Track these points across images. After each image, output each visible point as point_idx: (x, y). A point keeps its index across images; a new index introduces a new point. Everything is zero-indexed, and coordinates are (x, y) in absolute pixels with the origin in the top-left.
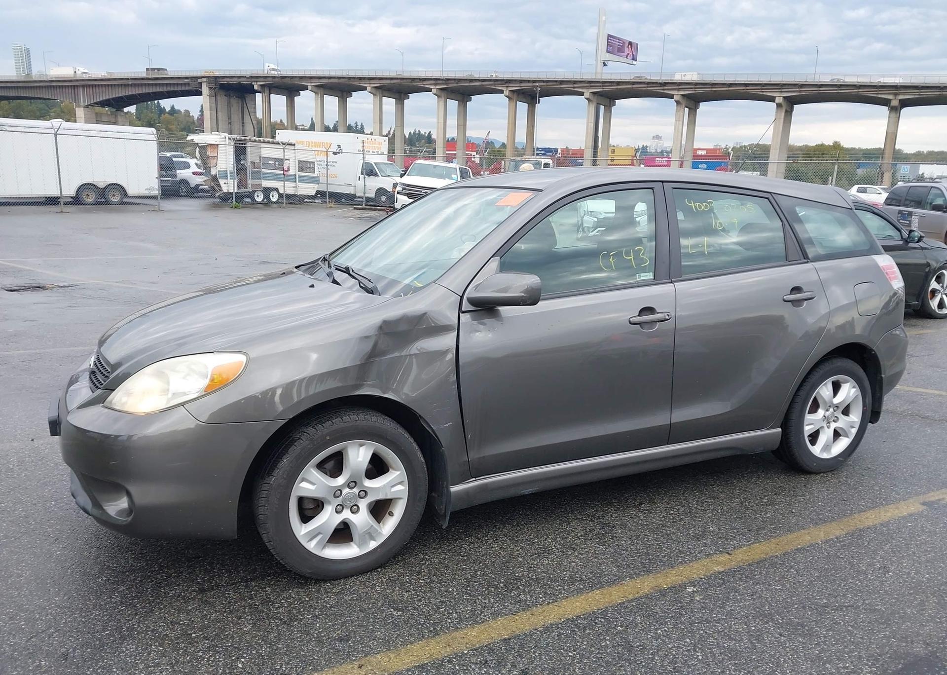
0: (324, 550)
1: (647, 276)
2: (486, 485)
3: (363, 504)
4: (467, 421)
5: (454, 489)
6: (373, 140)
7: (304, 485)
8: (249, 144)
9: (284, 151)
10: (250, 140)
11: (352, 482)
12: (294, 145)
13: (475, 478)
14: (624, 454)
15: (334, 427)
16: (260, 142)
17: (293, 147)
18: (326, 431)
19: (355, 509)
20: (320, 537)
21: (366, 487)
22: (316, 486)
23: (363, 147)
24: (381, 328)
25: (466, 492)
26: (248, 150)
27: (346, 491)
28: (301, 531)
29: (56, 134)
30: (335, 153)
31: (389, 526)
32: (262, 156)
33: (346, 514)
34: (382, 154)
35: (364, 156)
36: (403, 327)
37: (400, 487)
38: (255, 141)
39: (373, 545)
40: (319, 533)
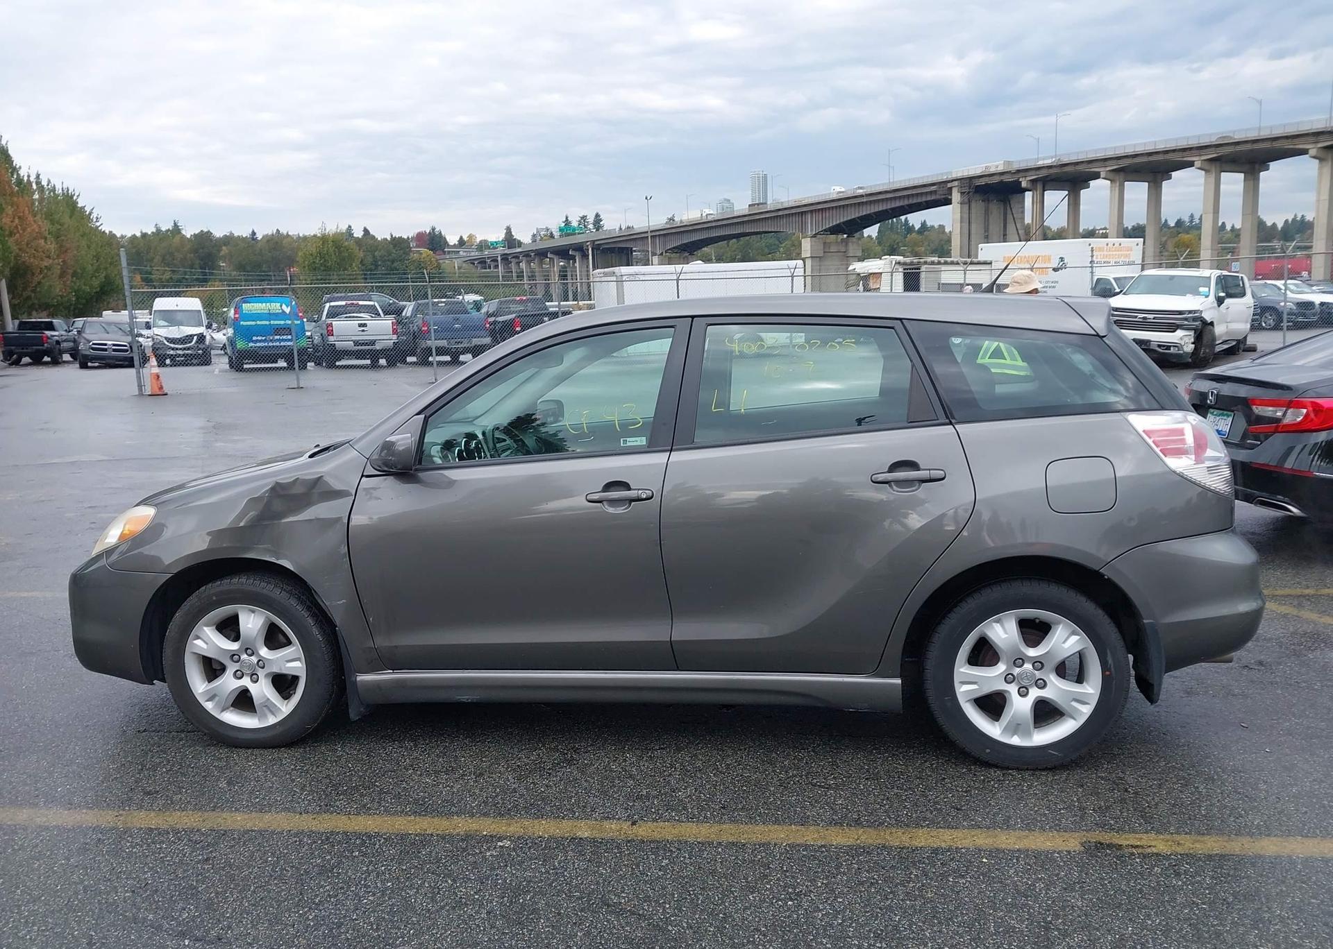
0: (223, 713)
1: (637, 441)
2: (405, 680)
3: (263, 675)
4: (364, 601)
5: (362, 678)
6: (1117, 245)
7: (198, 642)
8: (923, 268)
9: (965, 273)
10: (926, 263)
11: (250, 649)
12: (991, 263)
13: (393, 670)
15: (221, 588)
16: (939, 263)
17: (987, 267)
18: (212, 591)
19: (254, 678)
20: (217, 698)
21: (264, 657)
22: (208, 646)
23: (1092, 256)
24: (273, 490)
25: (378, 685)
26: (923, 275)
27: (244, 657)
28: (200, 689)
29: (678, 280)
30: (1055, 270)
31: (291, 703)
32: (942, 282)
33: (246, 682)
34: (1132, 263)
35: (1092, 270)
36: (298, 490)
37: (297, 664)
38: (933, 263)
40: (216, 695)
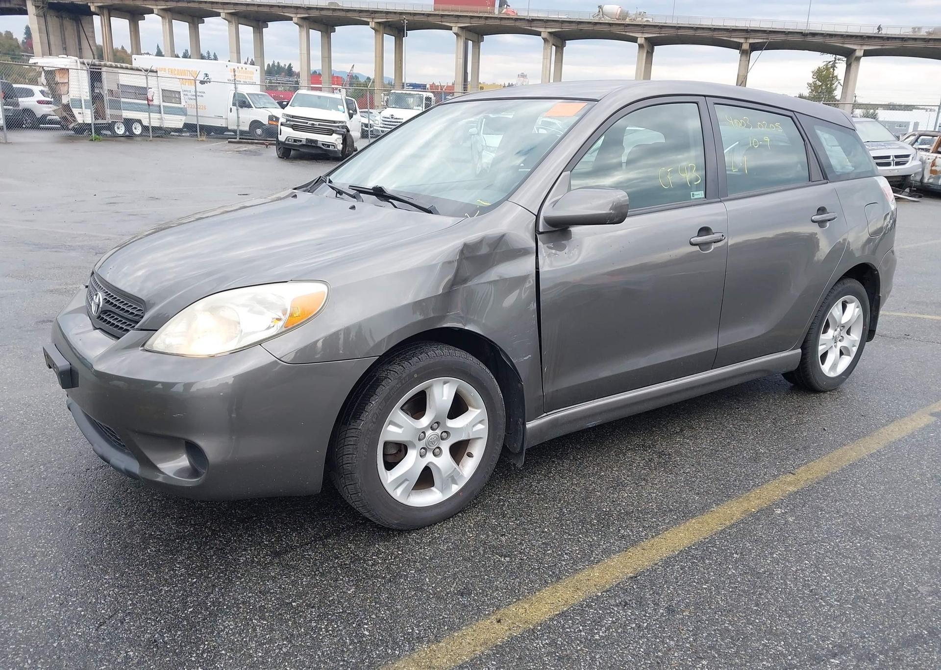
0: (409, 498)
1: (699, 194)
2: (556, 420)
3: (445, 446)
4: (544, 353)
5: (530, 425)
6: (244, 69)
7: (391, 428)
8: (104, 69)
9: (147, 78)
10: (105, 66)
11: (435, 423)
12: (157, 72)
13: (546, 413)
14: (676, 381)
15: (421, 364)
16: (117, 67)
17: (155, 74)
18: (413, 369)
19: (437, 453)
20: (406, 483)
21: (448, 427)
22: (403, 429)
23: (235, 76)
24: (462, 252)
25: (540, 428)
26: (104, 76)
27: (429, 433)
28: (389, 478)
30: (202, 82)
31: (469, 467)
32: (121, 83)
33: (430, 458)
34: (254, 84)
35: (236, 86)
36: (484, 250)
37: (480, 427)
38: (111, 66)
39: (455, 489)
40: (406, 480)
